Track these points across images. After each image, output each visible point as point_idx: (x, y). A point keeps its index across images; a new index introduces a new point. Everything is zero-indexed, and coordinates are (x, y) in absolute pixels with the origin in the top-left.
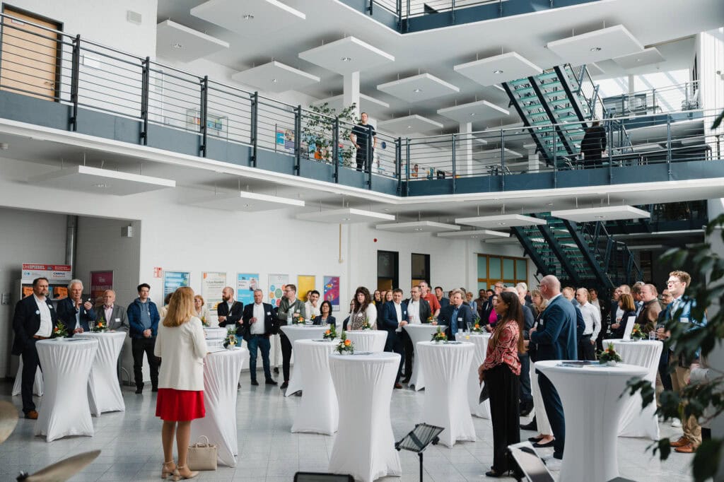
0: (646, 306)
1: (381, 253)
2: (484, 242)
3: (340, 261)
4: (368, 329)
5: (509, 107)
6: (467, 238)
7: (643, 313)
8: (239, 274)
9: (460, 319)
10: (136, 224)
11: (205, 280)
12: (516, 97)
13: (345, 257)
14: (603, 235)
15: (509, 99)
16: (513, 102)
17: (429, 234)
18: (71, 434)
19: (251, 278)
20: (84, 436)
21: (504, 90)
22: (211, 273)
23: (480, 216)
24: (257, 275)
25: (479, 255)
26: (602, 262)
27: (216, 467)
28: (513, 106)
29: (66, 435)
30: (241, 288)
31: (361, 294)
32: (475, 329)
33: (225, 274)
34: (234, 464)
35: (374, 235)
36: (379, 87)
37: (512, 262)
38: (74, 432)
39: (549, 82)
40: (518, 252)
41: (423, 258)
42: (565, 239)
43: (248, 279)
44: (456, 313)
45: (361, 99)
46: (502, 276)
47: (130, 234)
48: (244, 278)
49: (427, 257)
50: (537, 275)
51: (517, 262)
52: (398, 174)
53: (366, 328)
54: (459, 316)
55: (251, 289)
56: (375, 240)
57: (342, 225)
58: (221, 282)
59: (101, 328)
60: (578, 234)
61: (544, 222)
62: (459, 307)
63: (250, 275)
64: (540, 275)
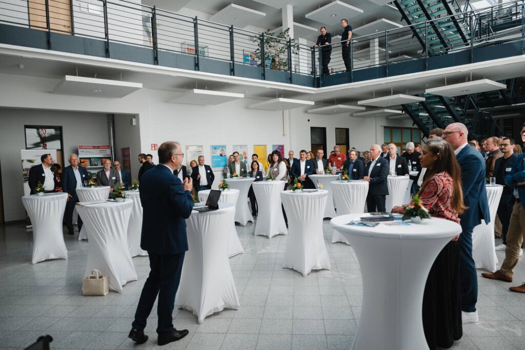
0: (491, 156)
1: (313, 129)
2: (388, 118)
3: (284, 135)
4: (270, 180)
5: (401, 21)
6: (374, 116)
7: (489, 161)
8: (212, 146)
9: (355, 170)
10: (135, 116)
11: (188, 150)
12: (407, 13)
13: (287, 132)
14: (472, 109)
15: (401, 16)
16: (405, 17)
17: (348, 114)
18: (50, 258)
19: (221, 148)
20: (61, 259)
21: (397, 9)
22: (191, 146)
23: (376, 98)
24: (225, 147)
25: (385, 127)
26: (470, 126)
27: (105, 293)
28: (404, 20)
29: (47, 259)
30: (214, 155)
31: (275, 155)
32: (344, 178)
33: (202, 146)
34: (120, 290)
35: (308, 117)
36: (307, 16)
37: (409, 131)
38: (52, 257)
39: (433, 4)
40: (410, 124)
41: (345, 130)
42: (441, 112)
43: (219, 149)
44: (352, 166)
45: (294, 25)
46: (402, 140)
47: (134, 124)
48: (215, 149)
49: (347, 130)
50: (423, 138)
51: (413, 131)
52: (313, 72)
53: (269, 179)
54: (354, 168)
55: (221, 155)
56: (309, 120)
57: (284, 111)
58: (199, 152)
59: (91, 185)
60: (451, 107)
61: (423, 99)
62: (354, 162)
63: (219, 146)
64: (425, 138)
